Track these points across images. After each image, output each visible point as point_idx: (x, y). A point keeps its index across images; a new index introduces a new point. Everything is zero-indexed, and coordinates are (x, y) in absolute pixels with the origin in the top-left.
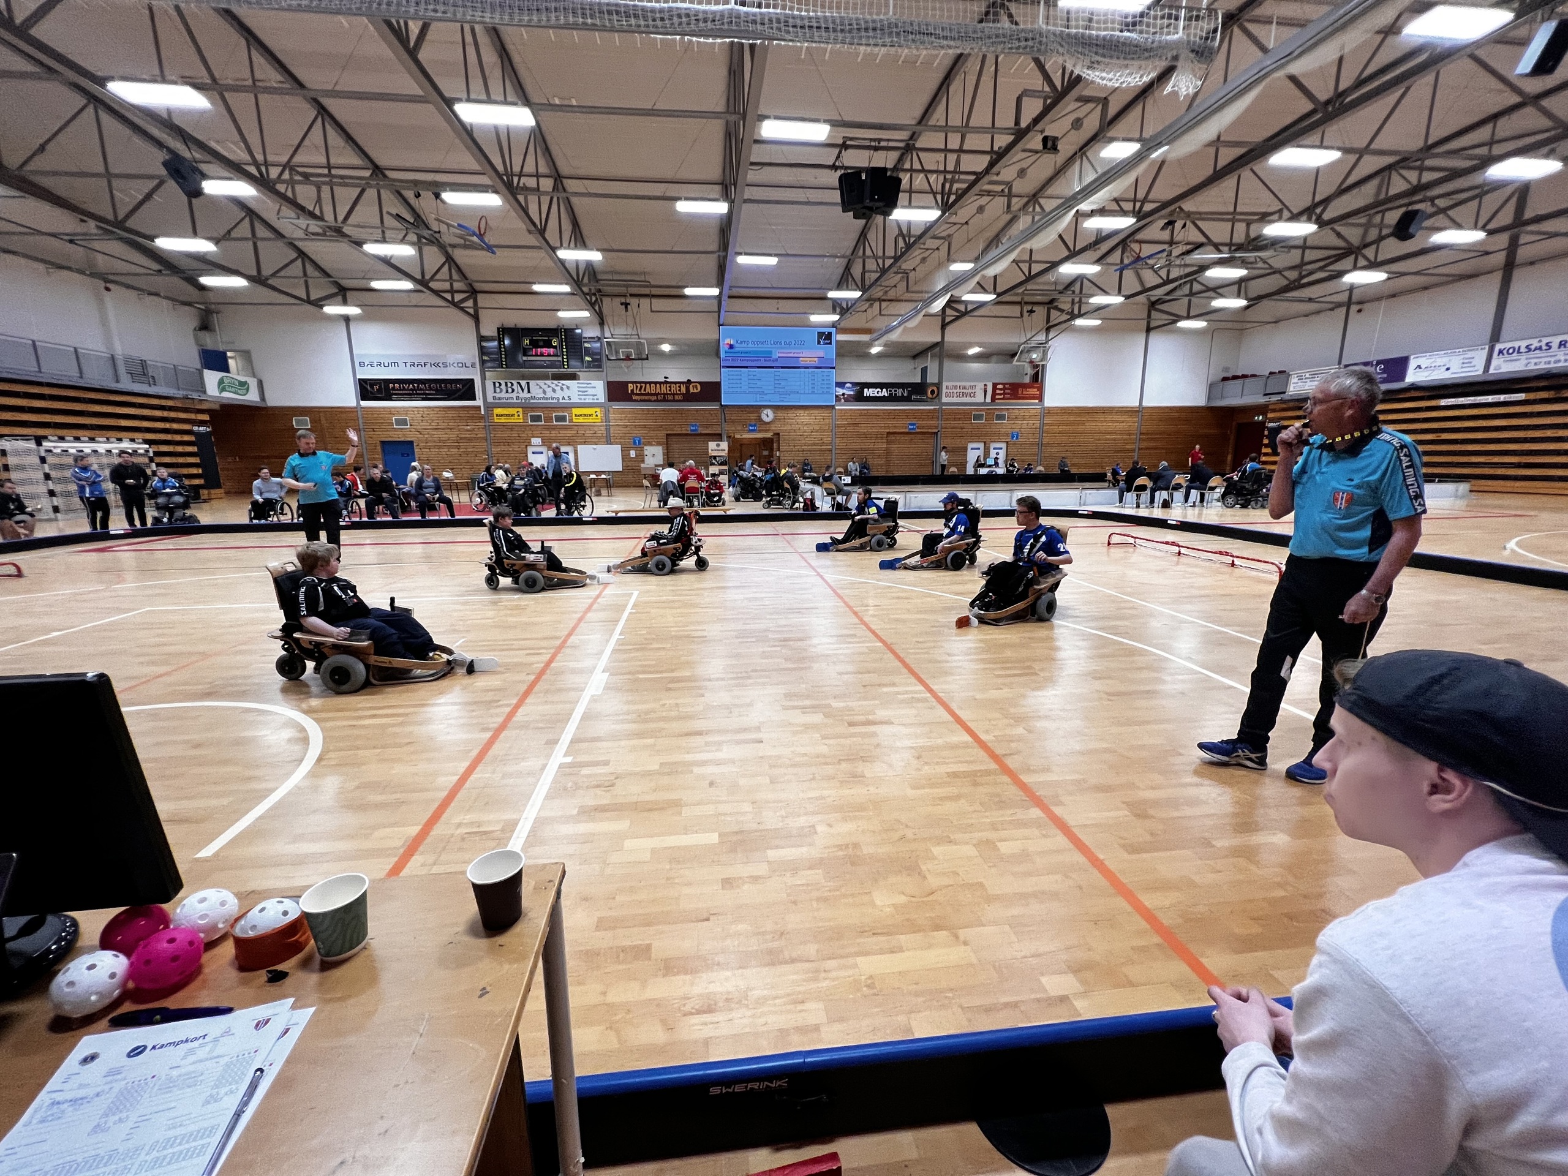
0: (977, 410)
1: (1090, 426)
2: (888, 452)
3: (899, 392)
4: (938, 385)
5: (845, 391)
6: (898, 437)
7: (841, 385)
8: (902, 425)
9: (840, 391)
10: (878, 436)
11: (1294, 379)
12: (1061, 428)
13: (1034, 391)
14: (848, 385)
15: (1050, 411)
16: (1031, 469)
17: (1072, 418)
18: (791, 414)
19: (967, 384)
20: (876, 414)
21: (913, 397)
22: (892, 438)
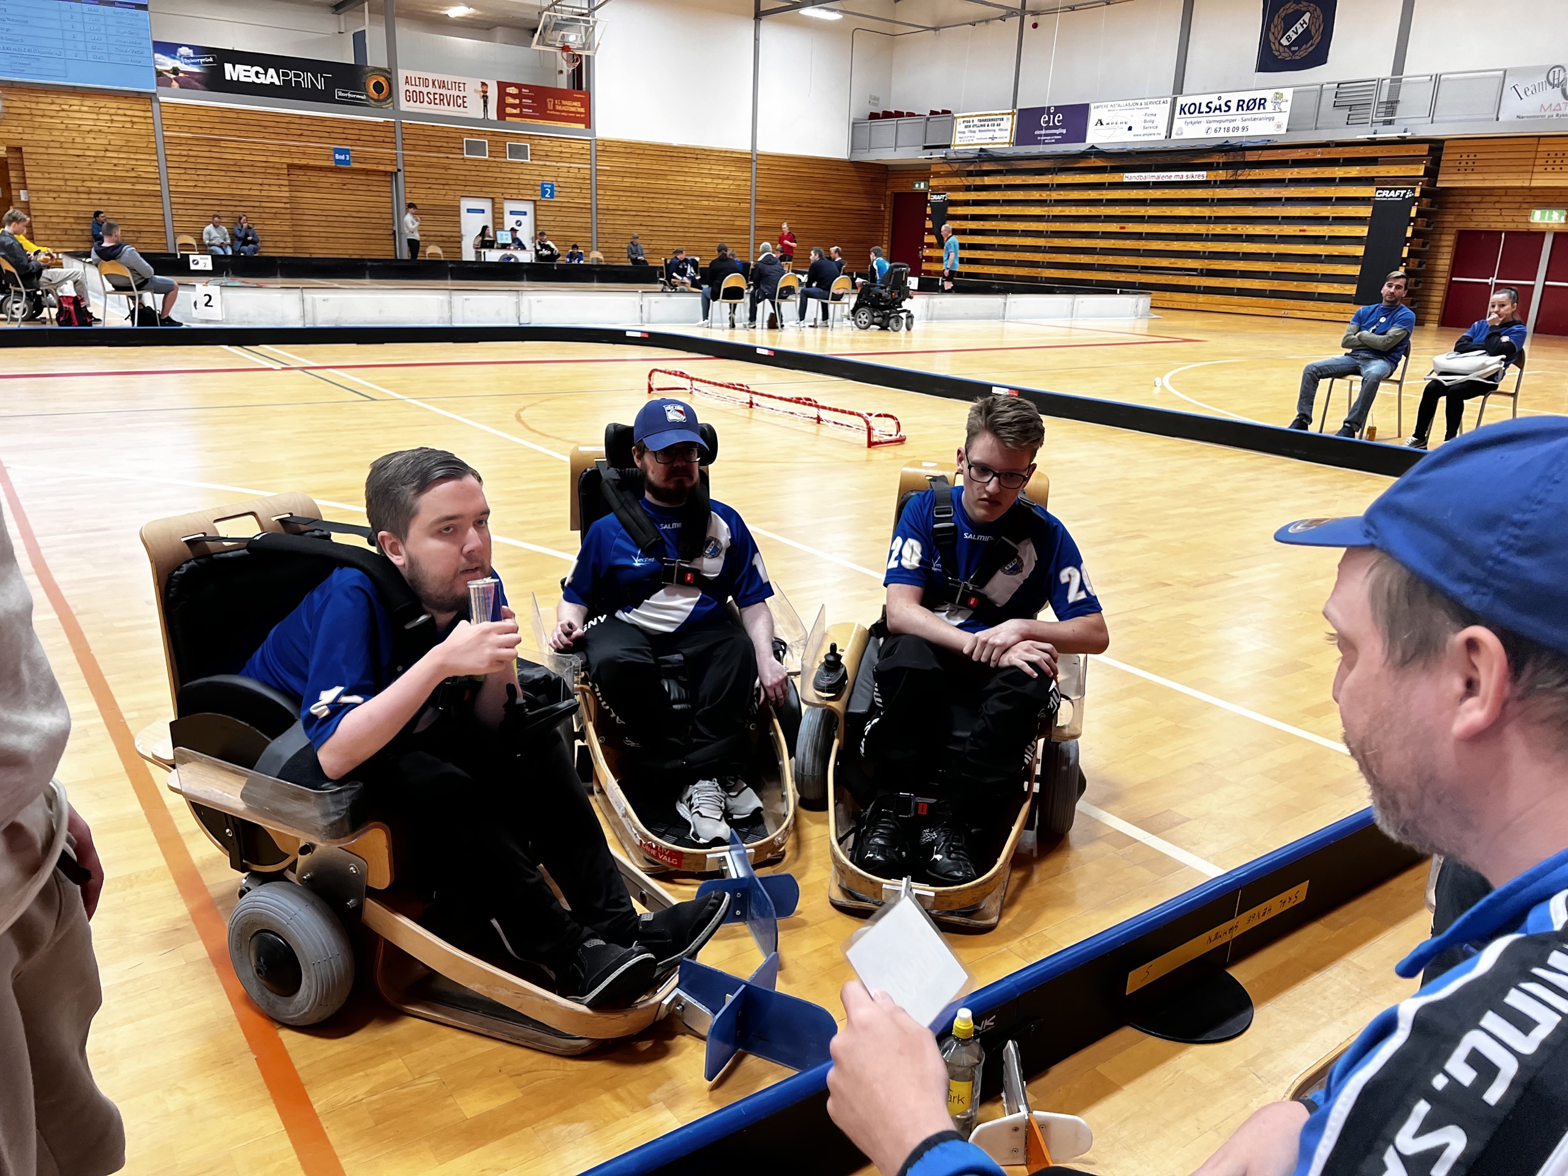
0: (471, 133)
1: (677, 182)
2: (294, 208)
3: (306, 79)
4: (389, 74)
5: (177, 64)
6: (314, 177)
7: (169, 49)
8: (319, 152)
9: (166, 63)
10: (268, 169)
11: (960, 126)
12: (628, 181)
13: (575, 107)
14: (184, 51)
15: (608, 148)
16: (580, 256)
17: (645, 165)
18: (47, 104)
19: (448, 78)
20: (260, 122)
21: (339, 93)
22: (301, 177)
